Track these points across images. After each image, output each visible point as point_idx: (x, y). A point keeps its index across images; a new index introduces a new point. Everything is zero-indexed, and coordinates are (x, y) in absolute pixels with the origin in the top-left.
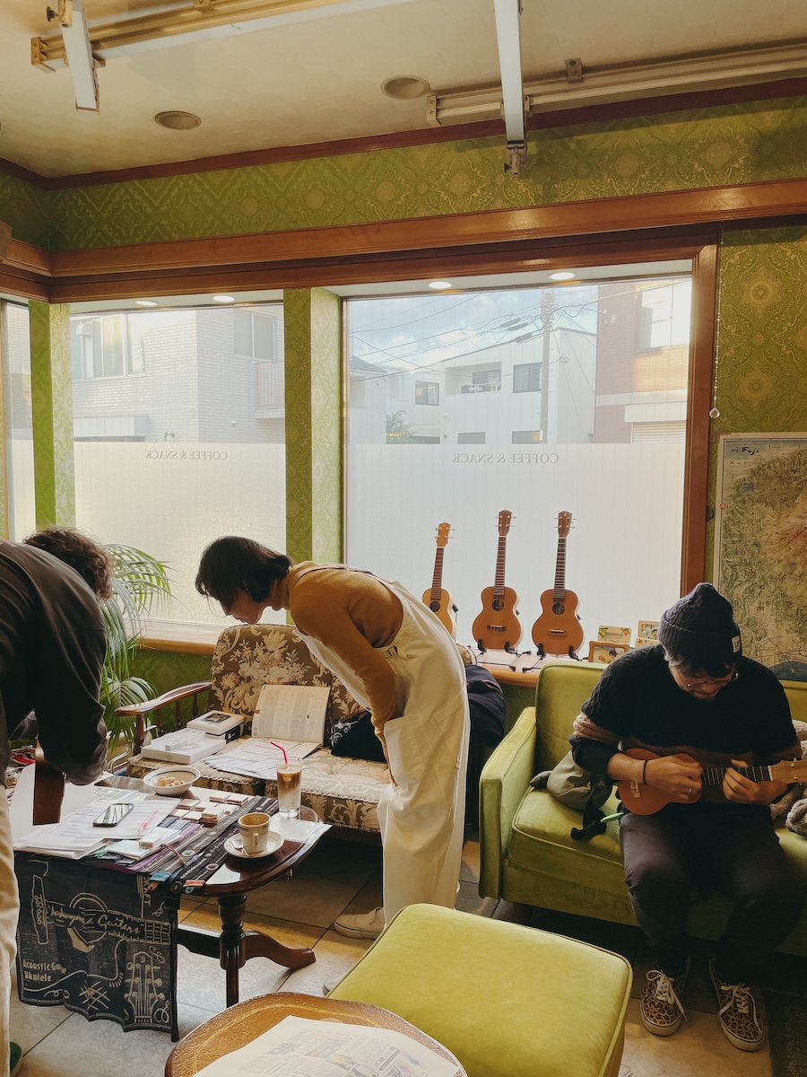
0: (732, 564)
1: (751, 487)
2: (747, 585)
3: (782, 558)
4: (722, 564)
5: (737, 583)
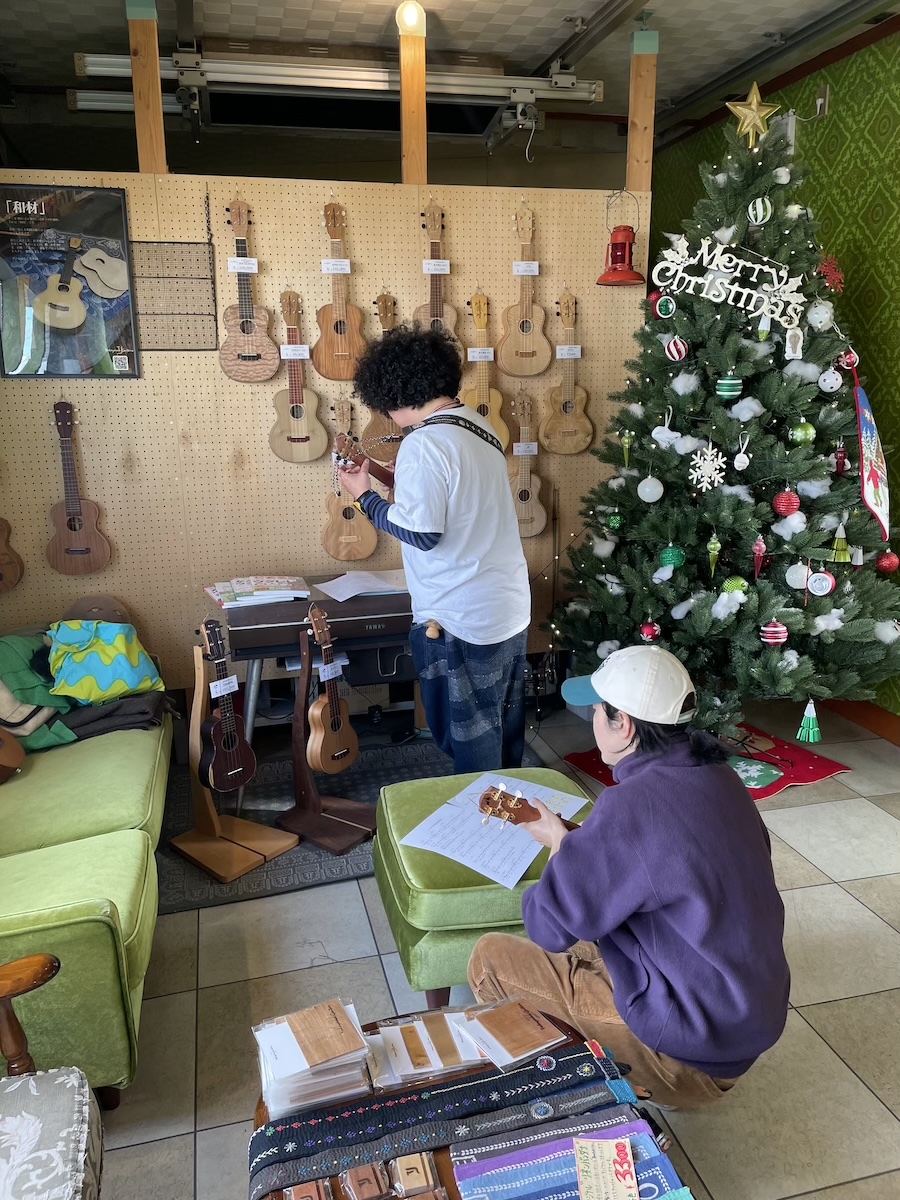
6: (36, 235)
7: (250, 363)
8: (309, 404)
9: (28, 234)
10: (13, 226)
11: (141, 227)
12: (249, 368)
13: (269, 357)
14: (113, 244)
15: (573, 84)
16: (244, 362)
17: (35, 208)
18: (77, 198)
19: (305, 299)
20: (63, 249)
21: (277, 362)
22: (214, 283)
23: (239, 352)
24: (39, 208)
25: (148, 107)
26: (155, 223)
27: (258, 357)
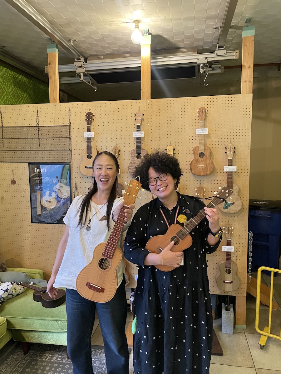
15: (225, 53)
22: (70, 139)
25: (53, 82)
26: (53, 120)
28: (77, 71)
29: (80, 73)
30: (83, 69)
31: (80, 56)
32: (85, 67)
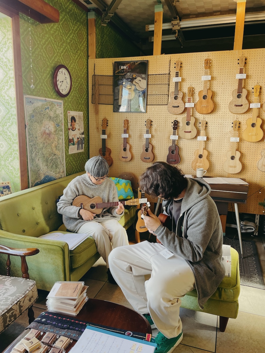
0: (31, 145)
1: (33, 116)
2: (35, 152)
3: (42, 141)
4: (29, 146)
5: (33, 152)
6: (125, 75)
7: (176, 108)
8: (192, 121)
9: (123, 74)
10: (120, 72)
11: (151, 70)
12: (175, 110)
13: (181, 106)
14: (143, 76)
16: (174, 108)
17: (126, 67)
18: (136, 64)
19: (196, 89)
20: (131, 78)
21: (184, 108)
22: (169, 85)
23: (173, 105)
24: (127, 67)
25: (157, 37)
26: (155, 69)
27: (178, 107)
28: (174, 29)
29: (175, 30)
30: (179, 26)
31: (177, 15)
32: (180, 25)
